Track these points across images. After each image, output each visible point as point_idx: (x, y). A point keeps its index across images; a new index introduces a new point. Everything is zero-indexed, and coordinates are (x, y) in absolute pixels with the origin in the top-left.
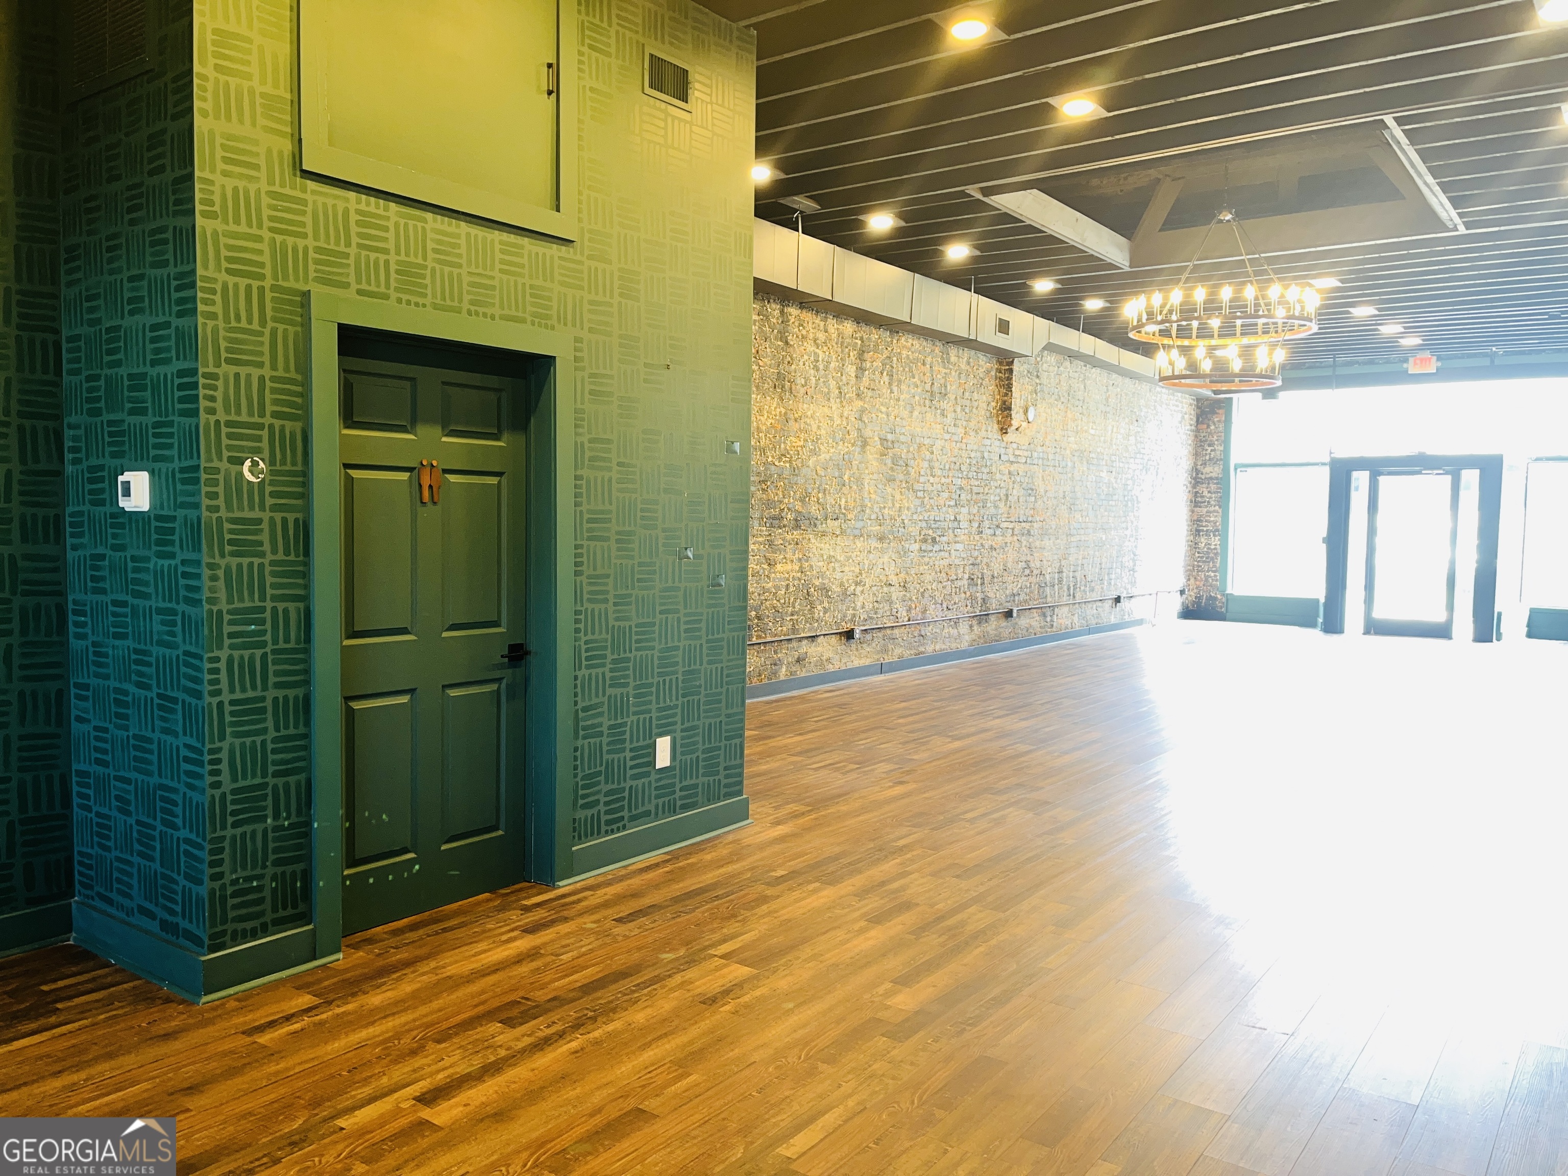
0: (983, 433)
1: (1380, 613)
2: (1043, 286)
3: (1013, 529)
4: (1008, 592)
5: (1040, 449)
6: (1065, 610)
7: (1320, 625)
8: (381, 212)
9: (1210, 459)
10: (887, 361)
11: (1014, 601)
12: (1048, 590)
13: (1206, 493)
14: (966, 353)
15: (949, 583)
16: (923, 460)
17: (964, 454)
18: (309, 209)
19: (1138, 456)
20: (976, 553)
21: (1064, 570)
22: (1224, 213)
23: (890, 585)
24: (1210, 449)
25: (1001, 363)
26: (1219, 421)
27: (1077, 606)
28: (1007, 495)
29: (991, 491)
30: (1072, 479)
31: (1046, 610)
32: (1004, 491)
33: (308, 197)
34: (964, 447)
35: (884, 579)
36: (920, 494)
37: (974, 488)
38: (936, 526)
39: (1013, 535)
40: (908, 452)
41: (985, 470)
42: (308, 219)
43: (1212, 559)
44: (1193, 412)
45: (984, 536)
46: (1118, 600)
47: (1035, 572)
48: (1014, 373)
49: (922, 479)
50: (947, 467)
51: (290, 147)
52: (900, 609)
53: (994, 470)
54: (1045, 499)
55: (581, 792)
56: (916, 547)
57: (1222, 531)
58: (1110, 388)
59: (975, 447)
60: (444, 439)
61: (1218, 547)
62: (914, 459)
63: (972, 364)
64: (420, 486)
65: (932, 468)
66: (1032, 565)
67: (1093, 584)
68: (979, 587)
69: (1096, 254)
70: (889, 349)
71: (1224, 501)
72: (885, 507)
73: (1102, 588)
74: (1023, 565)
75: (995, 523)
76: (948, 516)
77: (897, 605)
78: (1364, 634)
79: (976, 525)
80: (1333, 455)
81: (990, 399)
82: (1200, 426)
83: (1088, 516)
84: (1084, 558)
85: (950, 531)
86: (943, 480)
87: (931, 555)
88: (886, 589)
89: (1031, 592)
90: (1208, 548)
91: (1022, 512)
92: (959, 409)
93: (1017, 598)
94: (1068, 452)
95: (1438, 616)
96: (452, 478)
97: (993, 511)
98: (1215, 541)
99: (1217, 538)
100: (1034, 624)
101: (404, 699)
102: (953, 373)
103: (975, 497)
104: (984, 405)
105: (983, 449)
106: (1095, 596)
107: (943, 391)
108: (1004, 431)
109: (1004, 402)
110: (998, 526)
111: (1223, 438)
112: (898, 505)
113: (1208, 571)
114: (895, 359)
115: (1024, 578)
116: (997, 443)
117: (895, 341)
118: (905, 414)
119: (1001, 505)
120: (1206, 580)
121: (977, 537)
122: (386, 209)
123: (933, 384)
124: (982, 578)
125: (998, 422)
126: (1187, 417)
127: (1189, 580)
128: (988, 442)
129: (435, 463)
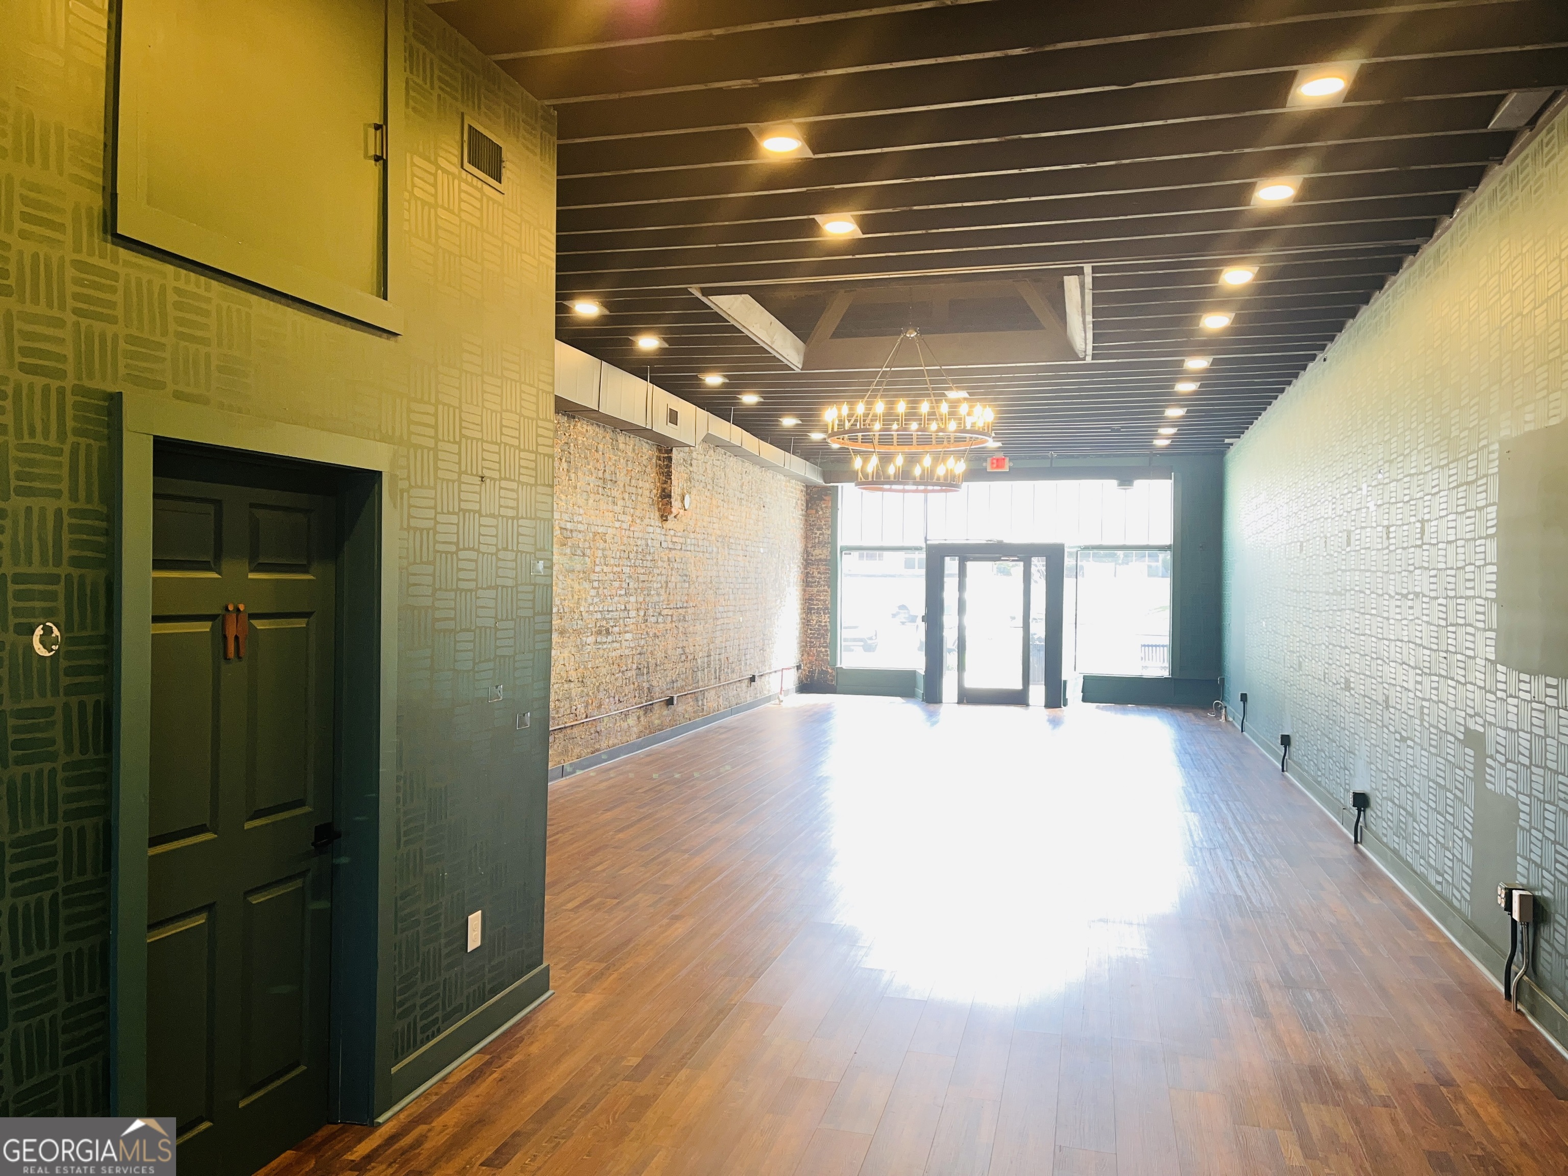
0: (647, 521)
1: (972, 682)
2: (713, 380)
3: (672, 616)
4: (668, 679)
5: (692, 535)
6: (713, 692)
7: (921, 696)
8: (201, 292)
9: (819, 542)
10: (566, 447)
11: (673, 688)
12: (699, 673)
13: (816, 574)
14: (633, 441)
15: (621, 674)
16: (598, 549)
17: (632, 541)
18: (120, 285)
19: (765, 540)
20: (642, 642)
21: (712, 654)
22: (910, 331)
23: (570, 681)
24: (819, 532)
25: (660, 451)
26: (826, 507)
27: (722, 688)
28: (667, 582)
29: (654, 579)
30: (717, 564)
31: (700, 695)
32: (664, 578)
33: (122, 271)
34: (632, 536)
35: (564, 674)
36: (596, 584)
37: (640, 576)
38: (610, 616)
39: (672, 621)
40: (585, 540)
41: (649, 558)
42: (118, 298)
43: (823, 635)
44: (803, 498)
45: (649, 624)
46: (753, 679)
47: (689, 658)
48: (673, 461)
49: (597, 569)
50: (618, 557)
51: (100, 202)
52: (579, 706)
53: (656, 557)
54: (697, 585)
55: (398, 999)
56: (591, 640)
57: (831, 609)
58: (744, 475)
59: (641, 535)
60: (251, 576)
61: (828, 624)
62: (590, 548)
63: (637, 452)
64: (225, 637)
65: (605, 557)
66: (687, 650)
67: (733, 665)
68: (645, 677)
69: (778, 356)
70: (567, 434)
71: (832, 581)
72: (565, 600)
73: (740, 669)
74: (680, 651)
75: (657, 610)
76: (619, 605)
77: (576, 702)
78: (958, 703)
79: (642, 613)
80: (928, 542)
81: (652, 486)
82: (809, 511)
83: (729, 599)
84: (726, 641)
85: (621, 621)
86: (615, 569)
87: (605, 646)
88: (566, 686)
89: (687, 678)
90: (819, 625)
91: (679, 598)
92: (626, 496)
93: (675, 684)
94: (713, 538)
95: (1017, 684)
96: (259, 624)
97: (656, 598)
98: (825, 619)
99: (827, 616)
100: (690, 709)
101: (200, 920)
102: (622, 460)
103: (641, 585)
104: (647, 493)
105: (647, 536)
106: (735, 677)
107: (614, 479)
108: (664, 518)
109: (664, 490)
110: (660, 614)
111: (830, 523)
112: (576, 597)
113: (819, 647)
114: (572, 445)
115: (681, 664)
116: (658, 530)
117: (572, 427)
118: (581, 502)
119: (662, 592)
120: (818, 655)
121: (643, 626)
122: (208, 289)
123: (605, 471)
124: (648, 667)
125: (659, 509)
126: (799, 502)
127: (803, 655)
128: (651, 529)
129: (242, 607)
